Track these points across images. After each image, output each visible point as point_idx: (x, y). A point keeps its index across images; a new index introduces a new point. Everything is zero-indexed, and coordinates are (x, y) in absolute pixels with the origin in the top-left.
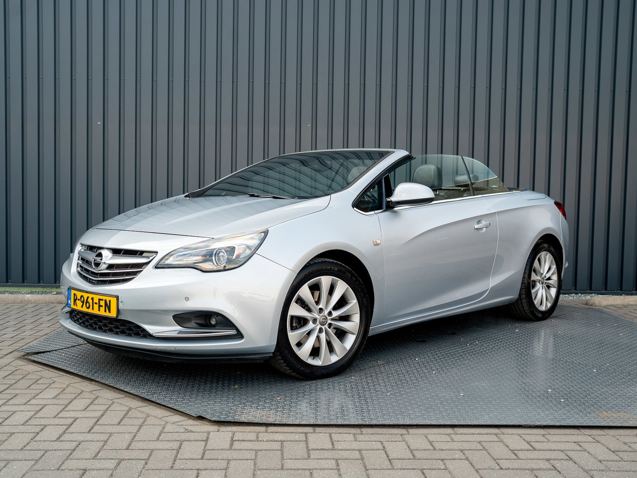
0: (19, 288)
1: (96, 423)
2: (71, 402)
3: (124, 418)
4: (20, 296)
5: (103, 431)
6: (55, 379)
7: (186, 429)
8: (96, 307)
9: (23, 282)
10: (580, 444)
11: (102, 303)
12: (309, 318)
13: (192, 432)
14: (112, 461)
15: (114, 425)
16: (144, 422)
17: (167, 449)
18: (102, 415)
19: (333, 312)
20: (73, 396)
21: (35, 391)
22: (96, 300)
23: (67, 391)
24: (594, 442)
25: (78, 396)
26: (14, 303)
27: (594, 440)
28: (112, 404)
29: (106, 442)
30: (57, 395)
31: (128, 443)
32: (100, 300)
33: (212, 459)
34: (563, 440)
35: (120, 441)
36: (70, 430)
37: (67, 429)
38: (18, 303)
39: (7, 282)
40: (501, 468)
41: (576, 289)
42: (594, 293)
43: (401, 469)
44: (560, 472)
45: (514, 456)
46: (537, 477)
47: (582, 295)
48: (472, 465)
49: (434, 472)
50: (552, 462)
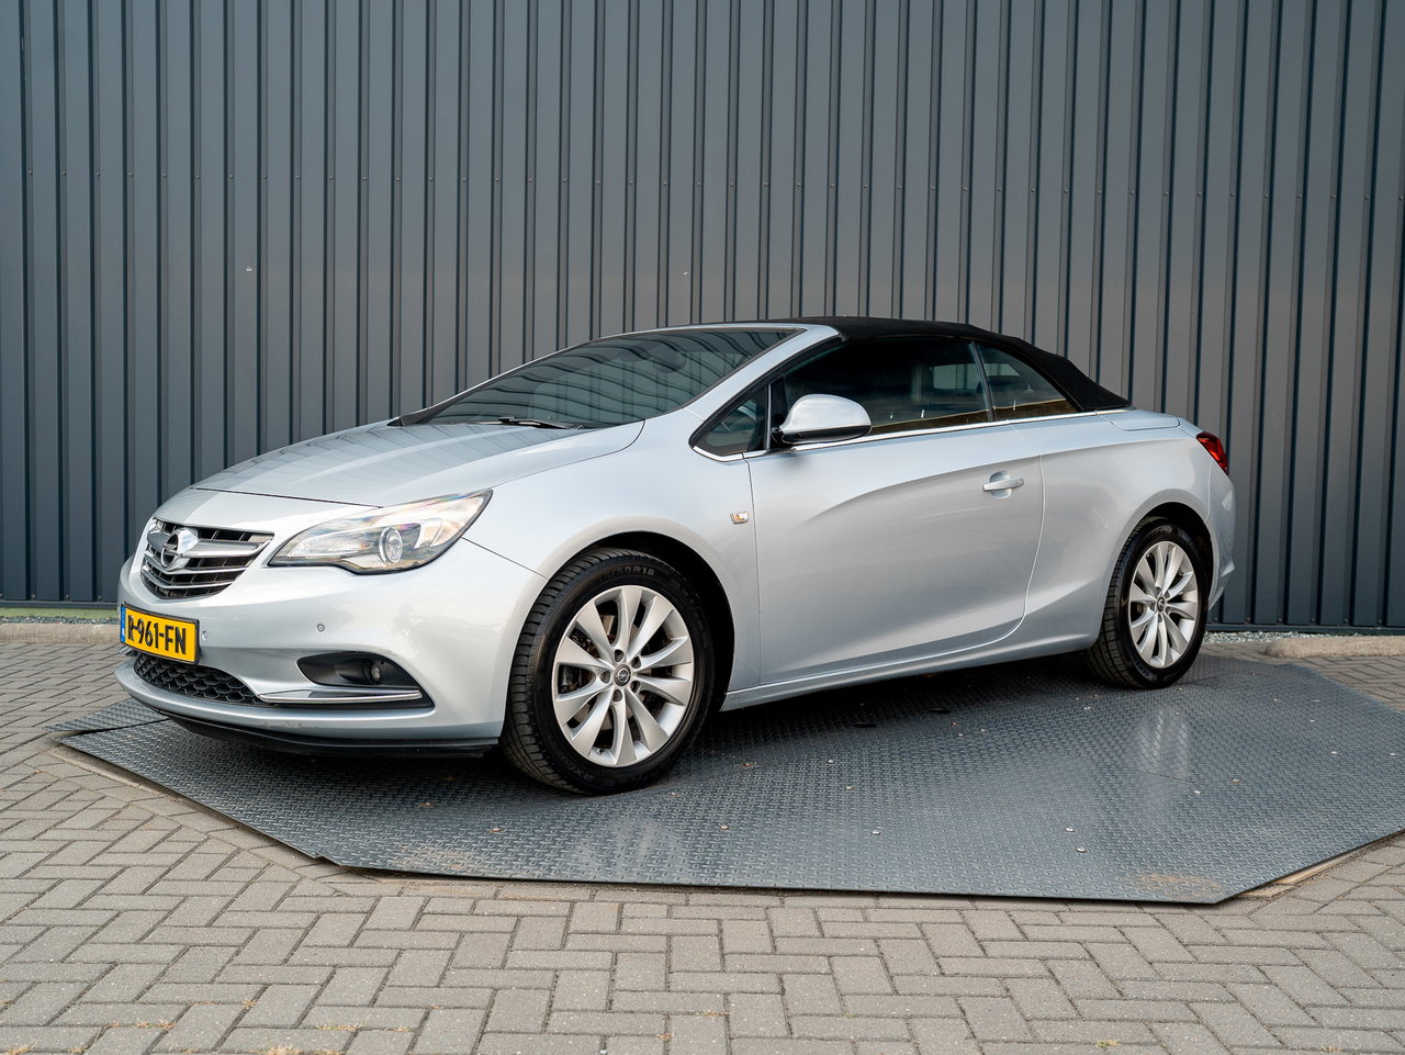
0: (87, 611)
1: (161, 877)
2: (124, 836)
3: (220, 867)
4: (81, 627)
5: (172, 892)
6: (105, 792)
7: (336, 891)
8: (162, 641)
9: (95, 599)
10: (1124, 930)
11: (172, 635)
12: (594, 670)
13: (347, 895)
14: (172, 948)
15: (197, 880)
16: (257, 877)
17: (285, 928)
18: (180, 861)
19: (642, 659)
20: (133, 824)
21: (62, 814)
22: (162, 630)
24: (1155, 926)
25: (143, 824)
26: (68, 641)
27: (1157, 923)
28: (205, 841)
29: (171, 912)
30: (101, 823)
31: (214, 914)
32: (168, 628)
33: (369, 948)
34: (1093, 923)
35: (198, 911)
36: (108, 888)
37: (102, 886)
38: (78, 642)
39: (62, 598)
40: (943, 974)
41: (1252, 622)
42: (1293, 630)
43: (739, 972)
44: (1058, 982)
45: (979, 952)
46: (1008, 990)
47: (1267, 634)
48: (886, 966)
49: (803, 978)
50: (1050, 963)
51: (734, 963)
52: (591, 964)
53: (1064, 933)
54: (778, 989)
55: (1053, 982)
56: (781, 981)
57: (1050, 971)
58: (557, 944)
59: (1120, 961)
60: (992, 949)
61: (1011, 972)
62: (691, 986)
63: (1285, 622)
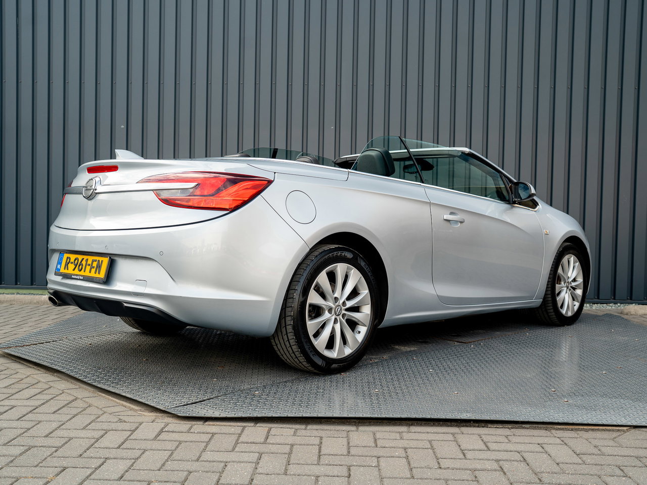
1: (31, 411)
2: (20, 391)
3: (64, 407)
5: (33, 419)
10: (543, 446)
15: (49, 413)
16: (80, 412)
17: (87, 438)
18: (43, 404)
23: (24, 381)
24: (561, 444)
25: (32, 386)
28: (61, 394)
30: (10, 385)
33: (129, 449)
34: (526, 442)
40: (440, 468)
41: (614, 299)
42: (636, 303)
43: (327, 465)
44: (505, 473)
45: (462, 456)
46: (476, 477)
47: (622, 305)
48: (409, 463)
49: (362, 469)
50: (501, 463)
51: (324, 460)
52: (246, 459)
53: (510, 447)
54: (347, 475)
55: (502, 473)
56: (349, 470)
57: (501, 467)
58: (230, 449)
59: (541, 462)
60: (469, 455)
61: (479, 467)
62: (299, 472)
63: (631, 299)
